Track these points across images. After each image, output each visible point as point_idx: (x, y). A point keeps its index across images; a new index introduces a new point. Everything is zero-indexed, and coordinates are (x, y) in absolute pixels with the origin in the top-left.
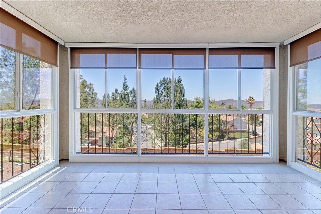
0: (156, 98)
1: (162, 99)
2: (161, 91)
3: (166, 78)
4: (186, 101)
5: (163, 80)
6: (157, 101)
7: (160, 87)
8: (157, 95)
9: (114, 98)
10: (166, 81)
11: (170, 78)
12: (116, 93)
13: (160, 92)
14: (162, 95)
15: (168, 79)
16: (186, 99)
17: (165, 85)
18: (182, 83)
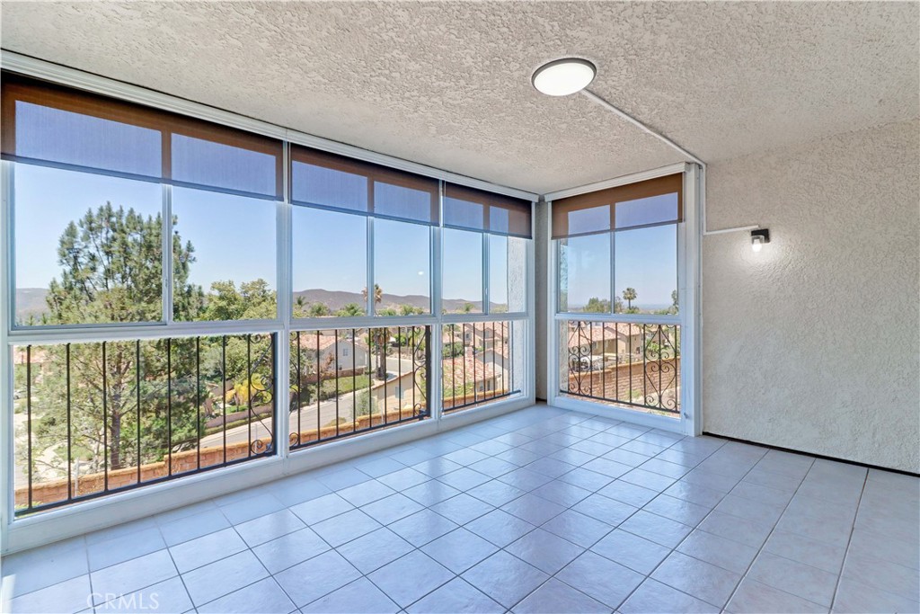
0: (60, 280)
1: (95, 283)
2: (93, 258)
3: (115, 209)
4: (201, 294)
5: (100, 215)
6: (73, 289)
7: (86, 238)
8: (68, 269)
10: (114, 219)
11: (132, 211)
13: (83, 259)
14: (94, 269)
15: (126, 213)
16: (200, 288)
17: (108, 232)
18: (176, 232)
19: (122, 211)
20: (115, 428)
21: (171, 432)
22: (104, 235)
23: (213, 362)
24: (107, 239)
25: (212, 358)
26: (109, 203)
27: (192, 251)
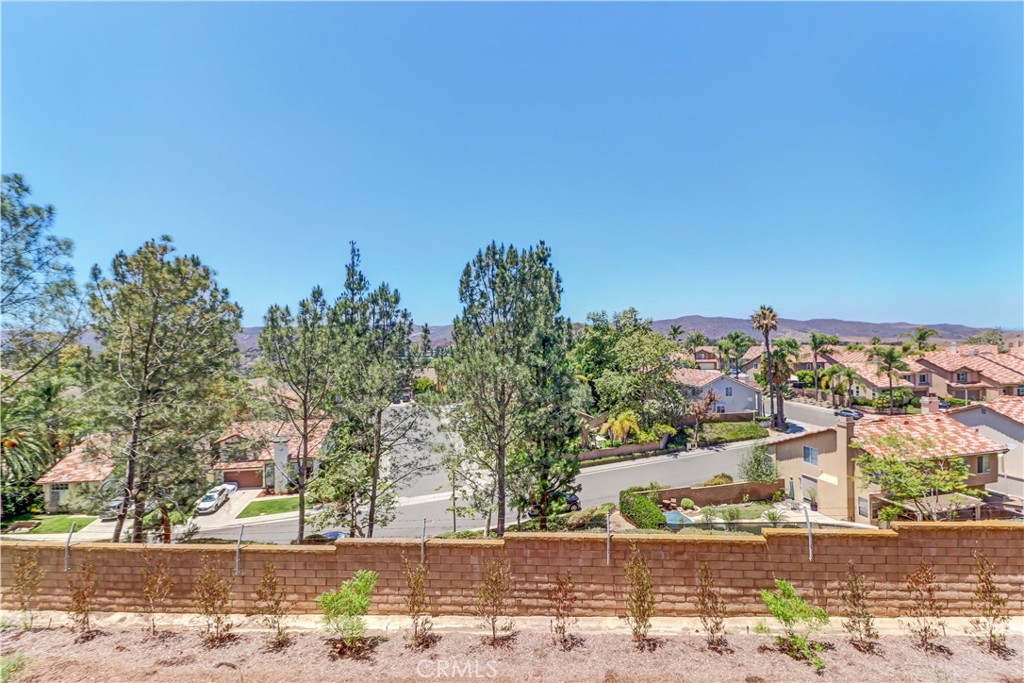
0: (461, 316)
1: (484, 318)
2: (483, 294)
3: (498, 247)
4: (570, 327)
5: (487, 254)
6: (465, 327)
7: (478, 277)
8: (466, 306)
9: (309, 322)
10: (497, 257)
11: (511, 247)
12: (316, 301)
13: (477, 297)
14: (483, 305)
15: (507, 249)
16: (569, 320)
17: (493, 269)
18: (551, 265)
19: (503, 247)
20: (500, 457)
21: (547, 467)
22: (490, 273)
23: (579, 399)
24: (493, 276)
25: (579, 395)
26: (493, 242)
27: (560, 282)
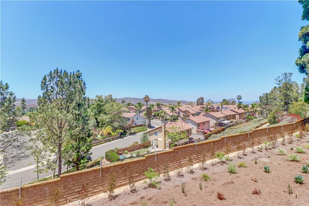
0: (42, 96)
1: (53, 96)
2: (52, 87)
3: (59, 70)
4: (89, 100)
5: (54, 73)
6: (45, 99)
7: (50, 81)
8: (44, 91)
10: (59, 74)
11: (65, 71)
13: (49, 88)
14: (52, 92)
15: (63, 72)
16: (88, 98)
17: (57, 78)
18: (82, 79)
19: (61, 71)
20: (60, 147)
21: (79, 148)
22: (56, 80)
23: (92, 124)
24: (57, 81)
25: (91, 123)
26: (57, 68)
27: (85, 85)
